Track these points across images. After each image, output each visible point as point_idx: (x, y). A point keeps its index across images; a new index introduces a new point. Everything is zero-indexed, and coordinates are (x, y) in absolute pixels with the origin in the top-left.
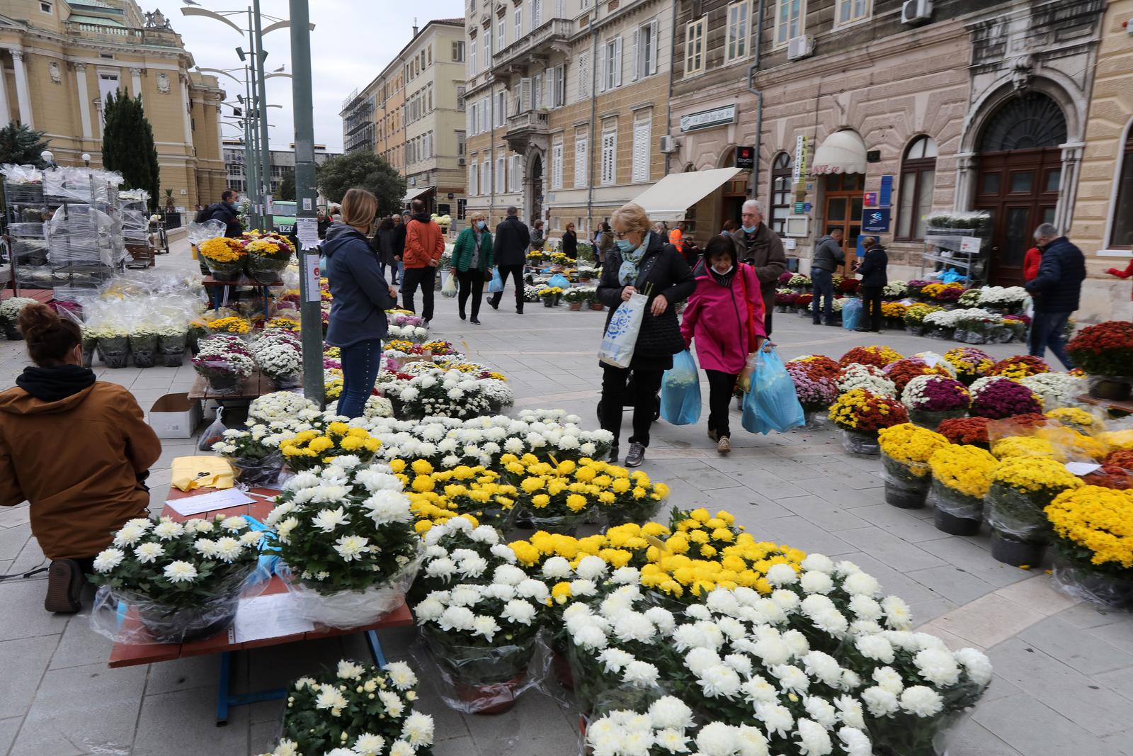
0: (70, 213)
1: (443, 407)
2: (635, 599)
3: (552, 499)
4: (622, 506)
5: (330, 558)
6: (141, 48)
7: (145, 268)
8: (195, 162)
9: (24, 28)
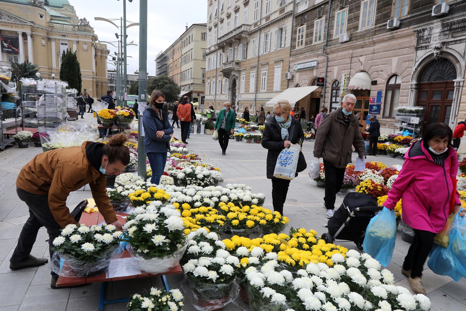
0: (46, 98)
1: (195, 181)
2: (276, 266)
3: (240, 222)
4: (269, 226)
5: (150, 244)
6: (77, 33)
7: (74, 120)
8: (96, 78)
9: (33, 25)
